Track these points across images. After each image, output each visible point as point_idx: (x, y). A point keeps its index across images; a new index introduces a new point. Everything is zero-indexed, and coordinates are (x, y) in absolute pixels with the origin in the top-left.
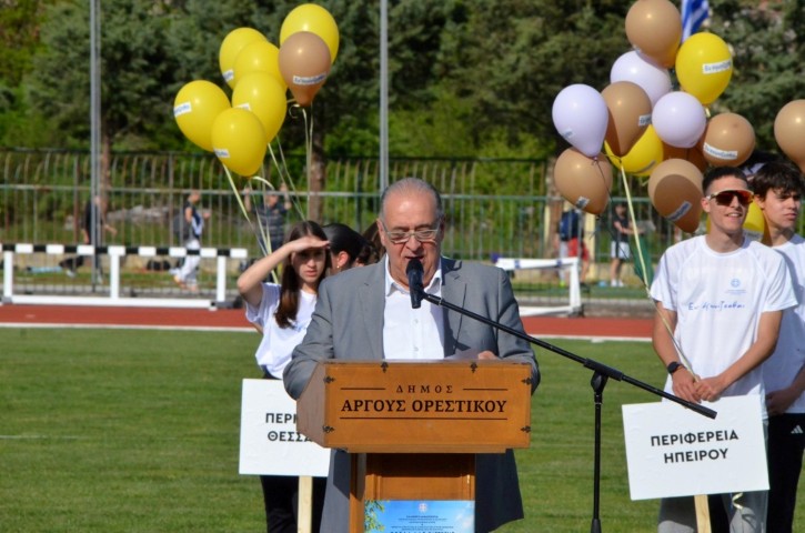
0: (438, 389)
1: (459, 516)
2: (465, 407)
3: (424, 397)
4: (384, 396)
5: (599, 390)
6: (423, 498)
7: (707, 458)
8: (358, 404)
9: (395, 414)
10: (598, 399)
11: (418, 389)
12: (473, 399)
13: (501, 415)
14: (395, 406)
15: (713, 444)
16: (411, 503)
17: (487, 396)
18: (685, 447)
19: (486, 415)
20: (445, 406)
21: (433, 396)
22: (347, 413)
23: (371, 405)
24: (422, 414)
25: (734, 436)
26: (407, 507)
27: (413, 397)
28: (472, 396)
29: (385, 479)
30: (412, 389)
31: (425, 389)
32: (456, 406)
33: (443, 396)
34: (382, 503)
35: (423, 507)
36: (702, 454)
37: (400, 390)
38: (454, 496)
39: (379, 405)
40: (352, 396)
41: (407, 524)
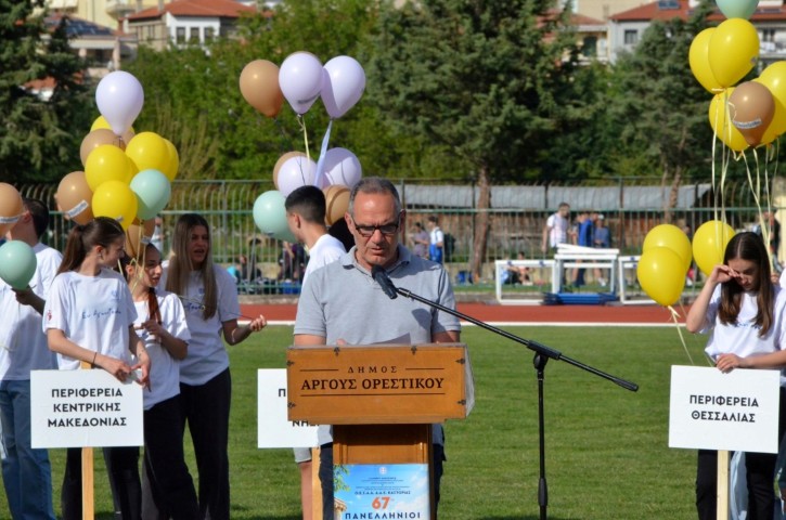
0: (384, 370)
1: (414, 478)
2: (408, 384)
3: (372, 376)
4: (338, 376)
5: (540, 367)
6: (381, 462)
8: (315, 383)
9: (348, 391)
10: (541, 376)
11: (367, 370)
12: (414, 378)
13: (440, 391)
14: (348, 384)
16: (372, 467)
17: (426, 375)
19: (426, 390)
20: (390, 384)
21: (379, 375)
22: (306, 391)
23: (327, 384)
24: (371, 391)
26: (369, 471)
27: (363, 376)
28: (414, 375)
29: (349, 447)
30: (361, 370)
31: (373, 370)
32: (400, 384)
33: (389, 375)
34: (347, 467)
35: (383, 470)
37: (351, 370)
38: (410, 460)
39: (334, 384)
40: (310, 377)
41: (369, 484)
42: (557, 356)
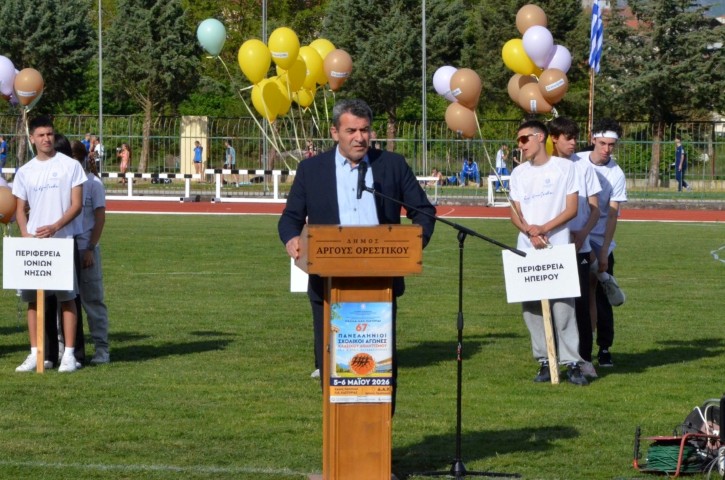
0: (371, 241)
1: (384, 311)
2: (385, 251)
3: (363, 245)
4: (340, 245)
5: (462, 241)
6: (363, 301)
7: (547, 279)
8: (326, 249)
9: (346, 255)
10: (461, 246)
11: (359, 241)
12: (390, 246)
13: (406, 255)
14: (347, 251)
15: (550, 271)
16: (356, 304)
17: (398, 245)
18: (536, 273)
19: (397, 255)
20: (374, 250)
21: (368, 245)
22: (320, 255)
23: (333, 250)
24: (362, 254)
25: (561, 267)
26: (354, 306)
27: (356, 246)
28: (390, 245)
29: (343, 291)
30: (356, 241)
31: (363, 241)
32: (380, 251)
33: (373, 245)
34: (340, 304)
35: (363, 306)
36: (545, 277)
37: (349, 241)
38: (381, 300)
39: (339, 250)
40: (323, 245)
41: (354, 315)
42: (472, 233)
